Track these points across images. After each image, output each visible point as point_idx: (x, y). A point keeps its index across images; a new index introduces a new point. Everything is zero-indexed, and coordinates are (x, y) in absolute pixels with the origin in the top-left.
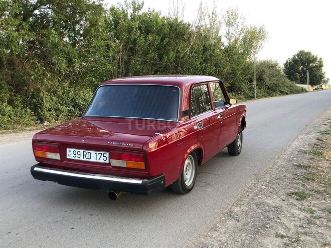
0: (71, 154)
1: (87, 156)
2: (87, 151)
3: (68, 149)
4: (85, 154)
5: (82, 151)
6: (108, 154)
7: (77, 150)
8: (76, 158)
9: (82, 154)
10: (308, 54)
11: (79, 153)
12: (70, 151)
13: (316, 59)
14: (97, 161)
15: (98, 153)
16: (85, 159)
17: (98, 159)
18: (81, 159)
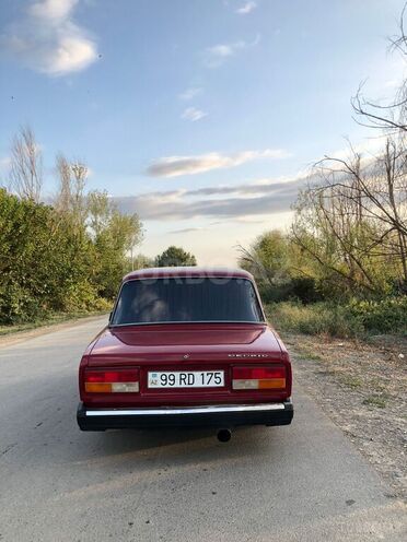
0: (156, 380)
1: (186, 380)
2: (186, 373)
3: (150, 374)
4: (183, 377)
5: (177, 374)
6: (222, 373)
7: (168, 374)
8: (168, 386)
9: (178, 378)
10: (180, 251)
11: (172, 378)
12: (154, 376)
13: (188, 257)
14: (205, 385)
15: (205, 373)
16: (183, 385)
17: (206, 382)
18: (177, 385)
